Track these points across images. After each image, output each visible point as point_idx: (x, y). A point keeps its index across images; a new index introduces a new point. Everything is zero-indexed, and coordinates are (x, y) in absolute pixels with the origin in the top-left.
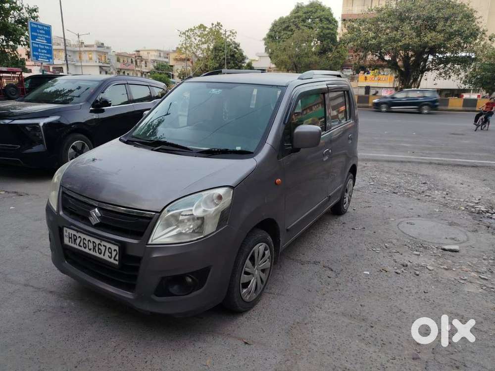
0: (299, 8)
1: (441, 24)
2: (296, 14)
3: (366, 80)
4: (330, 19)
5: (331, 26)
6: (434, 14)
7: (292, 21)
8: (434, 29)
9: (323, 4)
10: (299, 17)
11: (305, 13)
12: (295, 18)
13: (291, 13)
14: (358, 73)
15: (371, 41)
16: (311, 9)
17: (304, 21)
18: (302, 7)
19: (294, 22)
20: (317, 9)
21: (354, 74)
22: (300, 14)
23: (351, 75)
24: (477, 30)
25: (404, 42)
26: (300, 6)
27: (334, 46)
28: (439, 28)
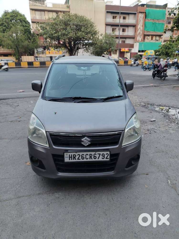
0: (6, 13)
1: (83, 28)
2: (6, 17)
3: (49, 53)
4: (25, 21)
5: (27, 25)
6: (79, 23)
7: (4, 20)
8: (81, 31)
9: (20, 12)
10: (8, 19)
11: (11, 16)
12: (6, 19)
13: (2, 16)
14: (45, 50)
15: (54, 34)
16: (14, 15)
17: (11, 21)
18: (8, 13)
19: (5, 21)
20: (17, 15)
21: (43, 51)
22: (8, 16)
23: (42, 51)
24: (96, 31)
25: (70, 36)
26: (6, 12)
27: (31, 36)
28: (82, 30)
